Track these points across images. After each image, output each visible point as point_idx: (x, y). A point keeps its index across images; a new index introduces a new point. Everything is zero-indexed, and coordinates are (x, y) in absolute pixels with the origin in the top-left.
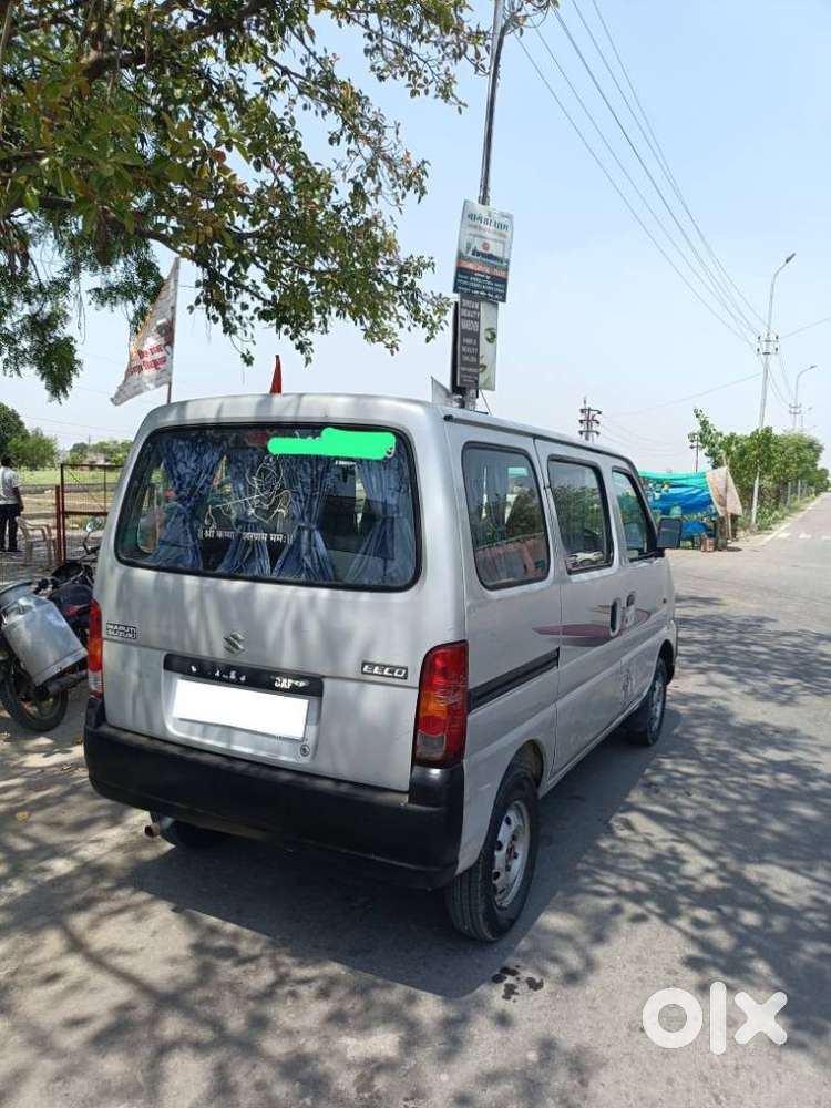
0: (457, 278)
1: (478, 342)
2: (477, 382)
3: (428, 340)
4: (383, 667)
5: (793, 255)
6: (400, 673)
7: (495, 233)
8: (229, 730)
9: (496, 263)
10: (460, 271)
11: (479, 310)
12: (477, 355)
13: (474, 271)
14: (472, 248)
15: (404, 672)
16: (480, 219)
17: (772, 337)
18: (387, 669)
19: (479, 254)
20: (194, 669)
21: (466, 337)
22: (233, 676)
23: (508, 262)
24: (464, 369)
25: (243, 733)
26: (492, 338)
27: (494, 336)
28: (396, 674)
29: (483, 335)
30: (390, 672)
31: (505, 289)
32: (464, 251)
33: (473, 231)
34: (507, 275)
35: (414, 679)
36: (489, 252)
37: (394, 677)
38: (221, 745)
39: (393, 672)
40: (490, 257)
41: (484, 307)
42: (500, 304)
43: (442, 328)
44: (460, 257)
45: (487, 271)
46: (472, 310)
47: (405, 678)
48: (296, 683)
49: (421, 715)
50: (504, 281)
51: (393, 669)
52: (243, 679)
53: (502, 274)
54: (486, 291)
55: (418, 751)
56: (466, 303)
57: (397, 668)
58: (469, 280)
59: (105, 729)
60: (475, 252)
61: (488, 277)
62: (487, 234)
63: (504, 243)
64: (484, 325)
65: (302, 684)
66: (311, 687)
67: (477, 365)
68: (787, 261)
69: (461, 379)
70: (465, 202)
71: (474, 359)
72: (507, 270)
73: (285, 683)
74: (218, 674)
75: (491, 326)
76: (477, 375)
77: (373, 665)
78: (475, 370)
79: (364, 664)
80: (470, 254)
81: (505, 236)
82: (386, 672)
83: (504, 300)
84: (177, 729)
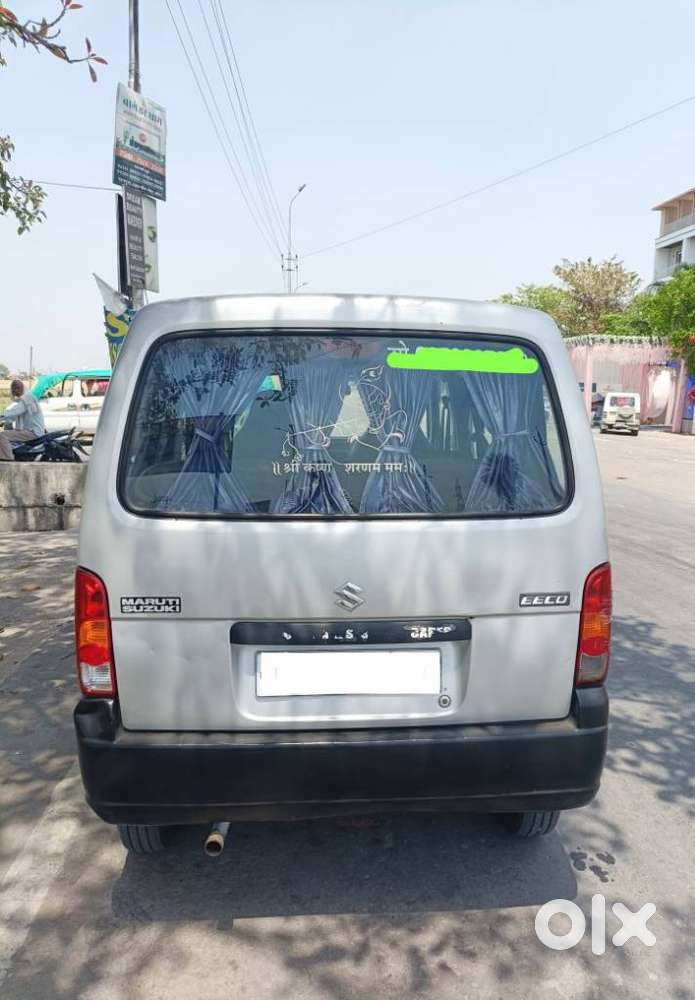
0: (116, 168)
1: (142, 240)
2: (144, 282)
3: (21, 231)
4: (543, 596)
5: (304, 186)
6: (561, 599)
7: (149, 124)
8: (333, 699)
9: (152, 156)
10: (118, 160)
11: (140, 206)
12: (142, 253)
13: (135, 164)
14: (130, 137)
15: (566, 597)
16: (135, 106)
17: (293, 256)
18: (548, 598)
19: (137, 145)
20: (287, 636)
21: (134, 234)
22: (349, 635)
23: (164, 157)
24: (133, 267)
25: (353, 699)
26: (153, 238)
27: (155, 235)
28: (558, 601)
29: (147, 234)
30: (550, 600)
31: (164, 187)
32: (122, 139)
33: (129, 118)
34: (164, 171)
35: (577, 603)
36: (146, 144)
37: (555, 605)
38: (325, 718)
39: (554, 600)
40: (148, 150)
41: (145, 203)
42: (159, 201)
43: (39, 220)
44: (118, 145)
45: (146, 165)
46: (136, 205)
47: (567, 603)
48: (439, 629)
49: (584, 638)
50: (162, 178)
51: (553, 596)
52: (365, 636)
53: (160, 171)
54: (146, 186)
55: (580, 675)
56: (131, 197)
57: (558, 594)
58: (128, 172)
59: (121, 738)
60: (132, 142)
61: (148, 172)
62: (142, 124)
63: (159, 137)
64: (146, 223)
65: (447, 629)
66: (457, 632)
67: (142, 264)
68: (300, 190)
69: (132, 279)
70: (119, 84)
71: (141, 259)
72: (163, 166)
73: (425, 632)
74: (326, 636)
75: (152, 225)
76: (143, 275)
77: (531, 596)
78: (142, 270)
79: (522, 596)
80: (128, 144)
81: (159, 130)
82: (547, 601)
83: (163, 198)
84: (254, 713)
